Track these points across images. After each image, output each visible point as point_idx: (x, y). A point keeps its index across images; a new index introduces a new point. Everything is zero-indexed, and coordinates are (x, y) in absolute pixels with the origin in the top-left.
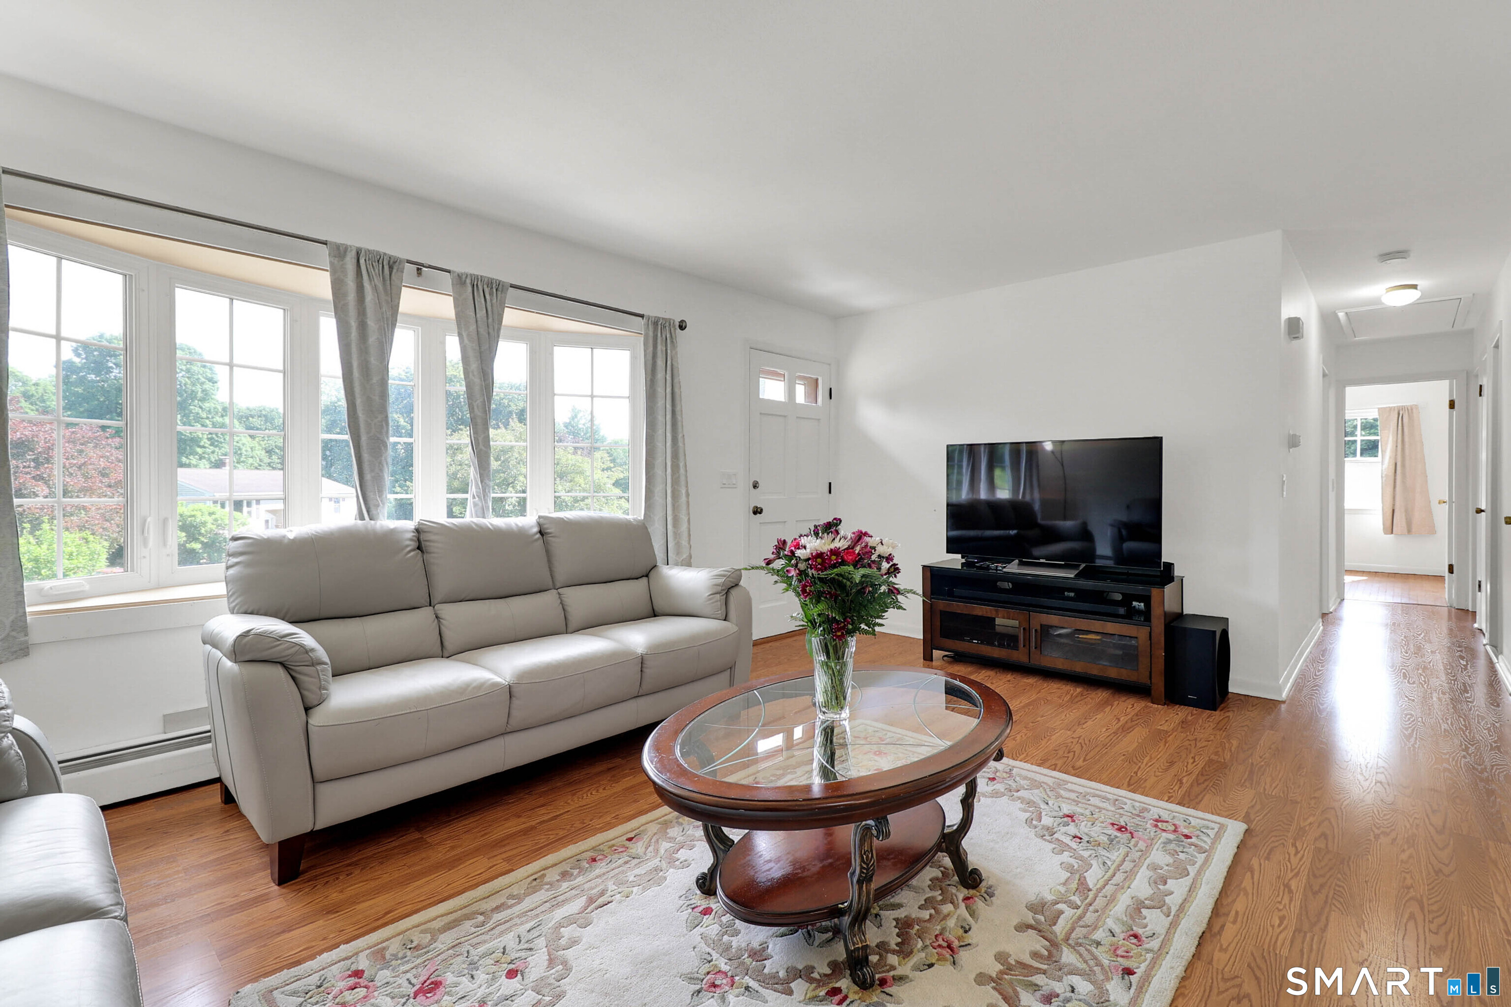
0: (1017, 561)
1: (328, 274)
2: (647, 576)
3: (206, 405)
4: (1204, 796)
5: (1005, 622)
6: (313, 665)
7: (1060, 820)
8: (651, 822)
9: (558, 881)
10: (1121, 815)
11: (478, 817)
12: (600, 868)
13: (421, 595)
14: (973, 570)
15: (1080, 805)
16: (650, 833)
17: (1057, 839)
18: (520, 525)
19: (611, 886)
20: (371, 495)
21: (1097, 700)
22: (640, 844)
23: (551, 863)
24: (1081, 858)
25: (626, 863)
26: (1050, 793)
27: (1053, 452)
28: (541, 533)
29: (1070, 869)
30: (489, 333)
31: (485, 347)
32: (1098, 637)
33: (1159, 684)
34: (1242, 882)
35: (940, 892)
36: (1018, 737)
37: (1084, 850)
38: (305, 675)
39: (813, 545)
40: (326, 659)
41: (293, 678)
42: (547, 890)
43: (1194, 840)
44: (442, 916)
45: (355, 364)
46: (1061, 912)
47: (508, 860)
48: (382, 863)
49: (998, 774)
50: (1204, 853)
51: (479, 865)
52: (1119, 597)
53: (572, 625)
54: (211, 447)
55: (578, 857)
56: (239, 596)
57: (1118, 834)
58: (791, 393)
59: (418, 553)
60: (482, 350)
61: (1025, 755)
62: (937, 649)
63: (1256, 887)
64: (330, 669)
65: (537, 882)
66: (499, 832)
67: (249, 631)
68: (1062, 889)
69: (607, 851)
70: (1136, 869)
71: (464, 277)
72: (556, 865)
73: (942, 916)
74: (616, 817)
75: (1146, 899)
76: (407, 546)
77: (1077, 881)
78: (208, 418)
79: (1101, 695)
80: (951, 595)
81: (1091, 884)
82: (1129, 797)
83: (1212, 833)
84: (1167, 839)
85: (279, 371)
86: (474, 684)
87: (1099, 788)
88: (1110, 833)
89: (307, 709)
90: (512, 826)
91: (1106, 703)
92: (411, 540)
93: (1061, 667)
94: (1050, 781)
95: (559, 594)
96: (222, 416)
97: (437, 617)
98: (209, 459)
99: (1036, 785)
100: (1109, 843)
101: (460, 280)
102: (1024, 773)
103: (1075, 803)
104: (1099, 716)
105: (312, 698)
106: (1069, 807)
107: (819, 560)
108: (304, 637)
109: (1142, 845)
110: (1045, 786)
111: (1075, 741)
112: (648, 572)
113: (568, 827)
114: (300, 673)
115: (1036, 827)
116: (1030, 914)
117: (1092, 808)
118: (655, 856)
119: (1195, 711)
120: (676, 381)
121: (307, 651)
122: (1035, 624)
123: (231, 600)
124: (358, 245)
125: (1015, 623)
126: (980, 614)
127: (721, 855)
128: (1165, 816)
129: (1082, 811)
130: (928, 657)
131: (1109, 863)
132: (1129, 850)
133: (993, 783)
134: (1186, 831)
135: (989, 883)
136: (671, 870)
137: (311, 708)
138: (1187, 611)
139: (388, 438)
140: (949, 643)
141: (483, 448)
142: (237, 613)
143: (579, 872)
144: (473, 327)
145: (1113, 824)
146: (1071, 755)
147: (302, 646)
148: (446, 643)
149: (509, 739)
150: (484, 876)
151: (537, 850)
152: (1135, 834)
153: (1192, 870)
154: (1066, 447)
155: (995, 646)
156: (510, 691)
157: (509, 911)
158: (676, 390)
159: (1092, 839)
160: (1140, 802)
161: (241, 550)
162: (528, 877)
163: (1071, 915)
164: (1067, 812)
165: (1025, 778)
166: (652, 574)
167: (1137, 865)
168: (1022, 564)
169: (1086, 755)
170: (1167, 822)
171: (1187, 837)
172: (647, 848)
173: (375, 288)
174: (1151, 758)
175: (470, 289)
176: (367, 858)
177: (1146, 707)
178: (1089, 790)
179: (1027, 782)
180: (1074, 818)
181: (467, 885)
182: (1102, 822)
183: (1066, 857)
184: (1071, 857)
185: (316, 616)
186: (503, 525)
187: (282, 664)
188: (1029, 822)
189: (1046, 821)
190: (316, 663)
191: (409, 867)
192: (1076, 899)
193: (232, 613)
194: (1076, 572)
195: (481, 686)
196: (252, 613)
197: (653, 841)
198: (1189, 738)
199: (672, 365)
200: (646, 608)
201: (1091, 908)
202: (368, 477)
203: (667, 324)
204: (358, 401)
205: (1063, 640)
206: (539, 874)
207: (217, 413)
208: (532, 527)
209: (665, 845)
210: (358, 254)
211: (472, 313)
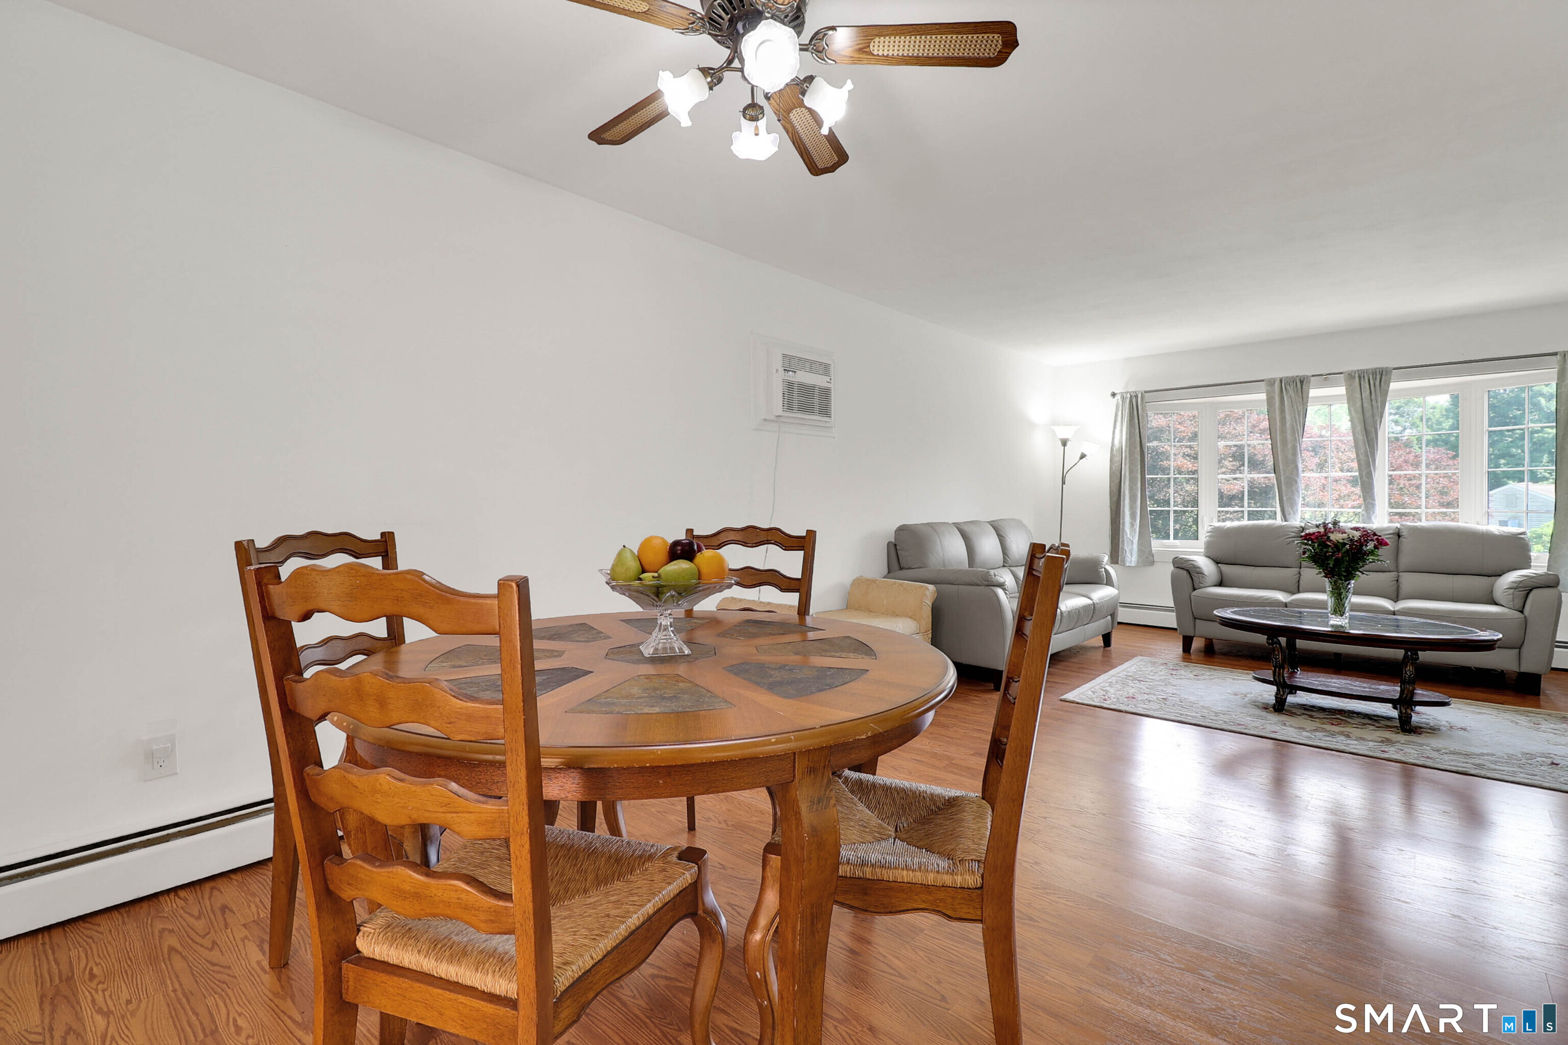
1: (1264, 396)
6: (1198, 573)
13: (1294, 562)
28: (1398, 535)
31: (1368, 415)
53: (1402, 596)
60: (1366, 417)
71: (1353, 373)
89: (1194, 590)
95: (1398, 575)
97: (1299, 574)
101: (1350, 376)
124: (1281, 376)
137: (1196, 589)
144: (1359, 404)
148: (1300, 588)
173: (1292, 397)
175: (1357, 380)
187: (1187, 570)
210: (1281, 381)
211: (1359, 396)
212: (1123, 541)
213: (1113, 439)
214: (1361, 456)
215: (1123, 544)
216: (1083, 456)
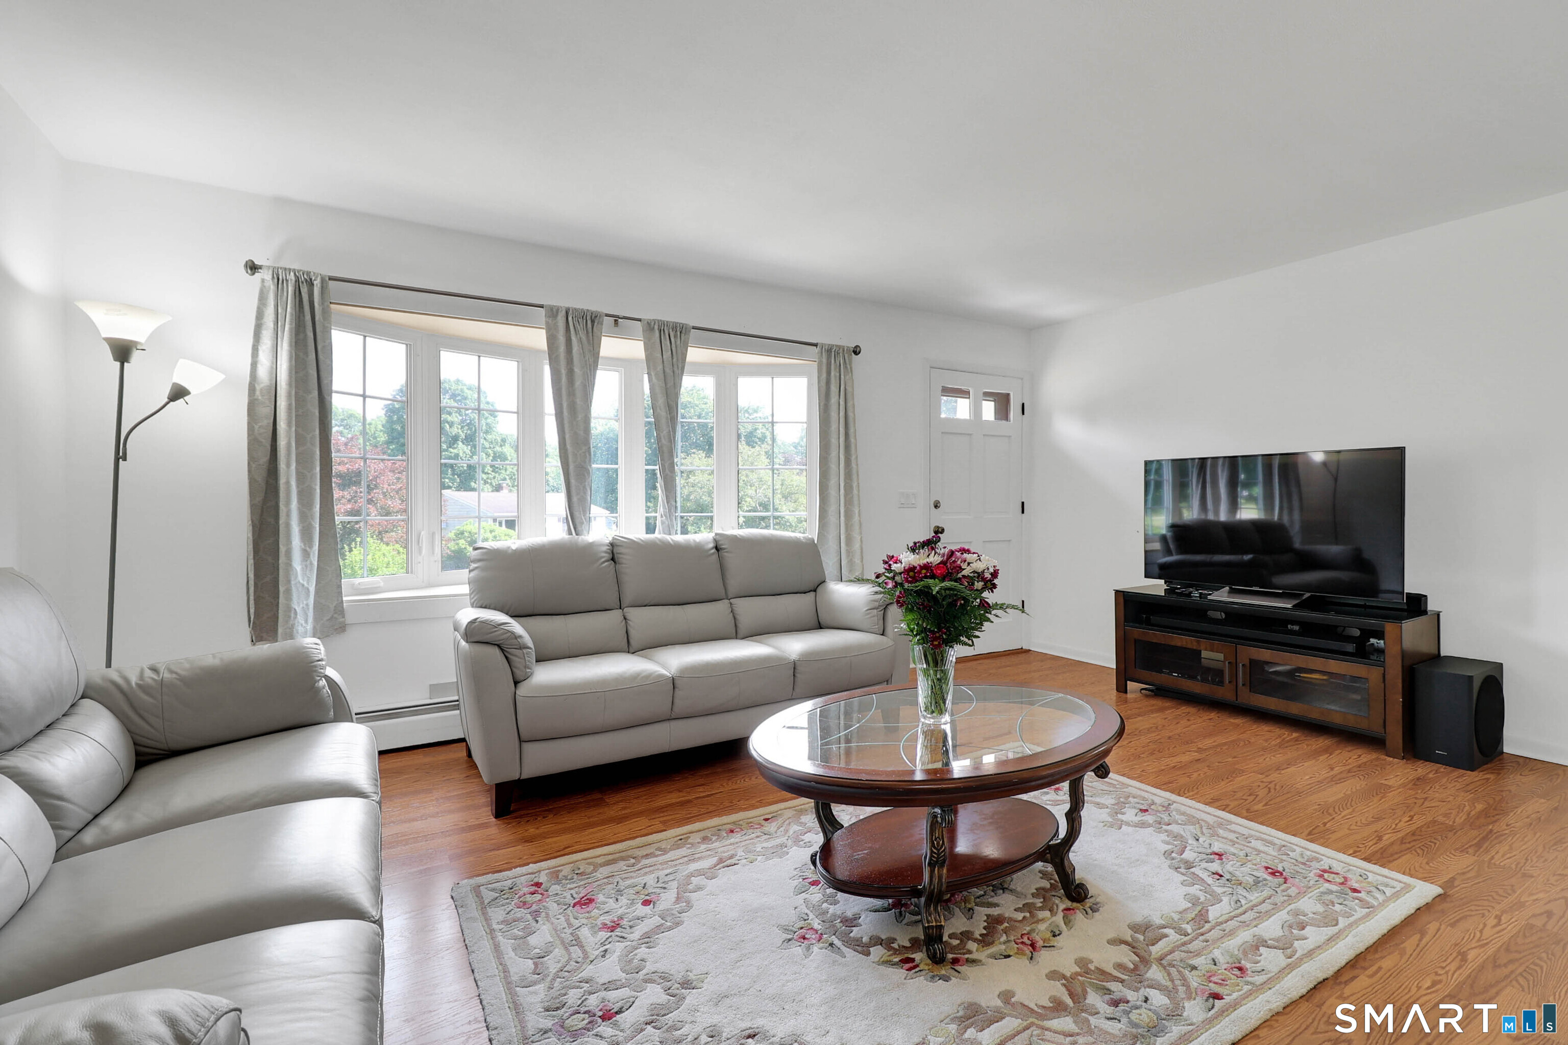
0: (1227, 588)
1: (544, 331)
2: (815, 591)
3: (489, 437)
4: (1405, 854)
5: (1211, 656)
6: (520, 648)
7: (1204, 856)
8: (789, 808)
9: (698, 843)
10: (1282, 861)
11: (648, 788)
12: (735, 838)
13: (613, 599)
14: (1174, 598)
15: (1236, 845)
16: (786, 817)
17: (1194, 873)
18: (698, 540)
19: (740, 853)
20: (576, 514)
21: (1314, 747)
22: (774, 824)
23: (697, 829)
24: (1212, 893)
25: (758, 837)
26: (1205, 831)
27: (1325, 464)
28: (717, 548)
29: (1195, 901)
30: (673, 372)
31: (670, 384)
32: (1325, 677)
33: (1395, 734)
34: (1403, 943)
35: (1042, 900)
36: (1195, 775)
37: (1219, 886)
38: (516, 656)
39: (908, 559)
40: (530, 643)
41: (507, 658)
42: (689, 848)
43: (1362, 895)
44: (605, 855)
45: (565, 405)
46: (1166, 936)
47: (664, 823)
48: (569, 813)
49: (1152, 807)
50: (1368, 908)
51: (642, 822)
52: (1357, 633)
53: (742, 632)
54: (493, 473)
55: (719, 828)
56: (477, 594)
57: (1269, 878)
58: (977, 411)
59: (611, 564)
60: (668, 386)
61: (1196, 791)
62: (1131, 680)
63: (1419, 949)
64: (534, 653)
65: (682, 841)
66: (661, 802)
67: (477, 619)
68: (1176, 917)
69: (745, 825)
70: (1273, 912)
71: (653, 323)
72: (700, 831)
73: (1035, 919)
74: (760, 801)
75: (1270, 940)
76: (604, 557)
77: (1196, 912)
78: (490, 448)
79: (1322, 742)
80: (1149, 623)
81: (1211, 916)
82: (1302, 845)
83: (1389, 891)
84: (1328, 889)
85: (514, 413)
86: (644, 674)
87: (1268, 833)
88: (1259, 876)
89: (516, 683)
90: (673, 798)
91: (1327, 751)
92: (606, 552)
93: (1273, 708)
94: (1211, 820)
95: (731, 604)
96: (501, 446)
97: (625, 619)
98: (491, 484)
99: (1192, 820)
100: (1253, 883)
101: (649, 326)
102: (1183, 808)
103: (1231, 843)
104: (1306, 764)
105: (519, 674)
106: (1221, 845)
107: (911, 574)
108: (516, 627)
109: (1293, 891)
110: (1203, 824)
111: (1263, 785)
112: (816, 587)
113: (718, 804)
114: (510, 654)
115: (1173, 859)
116: (1130, 932)
117: (1248, 850)
118: (784, 836)
119: (1442, 768)
120: (850, 404)
121: (516, 637)
122: (1243, 660)
123: (472, 596)
124: (567, 306)
125: (1221, 656)
126: (1179, 644)
127: (829, 835)
128: (1337, 867)
129: (1235, 851)
130: (1122, 688)
131: (1243, 902)
132: (1274, 893)
133: (1143, 814)
134: (1356, 886)
135: (1097, 900)
136: (795, 848)
137: (519, 682)
138: (1443, 653)
139: (590, 466)
140: (1145, 674)
141: (669, 473)
142: (476, 607)
143: (718, 839)
144: (660, 367)
145: (1267, 868)
146: (1252, 798)
147: (513, 633)
148: (631, 641)
149: (673, 724)
150: (643, 832)
151: (688, 818)
152: (1290, 880)
153: (1343, 922)
154: (1342, 457)
155: (1198, 680)
156: (673, 682)
157: (655, 859)
158: (850, 414)
159: (1233, 878)
160: (1312, 851)
161: (479, 557)
162: (676, 837)
163: (1175, 940)
164: (1216, 849)
165: (1183, 814)
166: (818, 590)
167: (1276, 908)
168: (1233, 591)
169: (1270, 801)
170: (1337, 874)
171: (1355, 891)
172: (778, 828)
173: (580, 340)
174: (1353, 811)
175: (657, 333)
176: (560, 807)
177: (1377, 759)
178: (1253, 833)
179: (1183, 818)
180: (1223, 857)
181: (628, 836)
182: (1255, 865)
183: (1195, 890)
184: (1200, 890)
185: (530, 612)
186: (683, 541)
187: (499, 646)
188: (1167, 854)
189: (1188, 855)
190: (523, 647)
191: (589, 818)
192: (1189, 928)
193: (473, 607)
194: (1296, 602)
195: (648, 676)
196: (485, 607)
197: (786, 823)
198: (1417, 796)
199: (845, 389)
200: (814, 622)
201: (1201, 938)
202: (575, 499)
203: (841, 350)
204: (567, 436)
205: (1280, 679)
206: (685, 836)
207: (497, 443)
208: (708, 543)
209: (795, 828)
210: (567, 313)
211: (659, 355)
212: (288, 591)
213: (254, 365)
214: (663, 441)
215: (289, 598)
216: (178, 393)
